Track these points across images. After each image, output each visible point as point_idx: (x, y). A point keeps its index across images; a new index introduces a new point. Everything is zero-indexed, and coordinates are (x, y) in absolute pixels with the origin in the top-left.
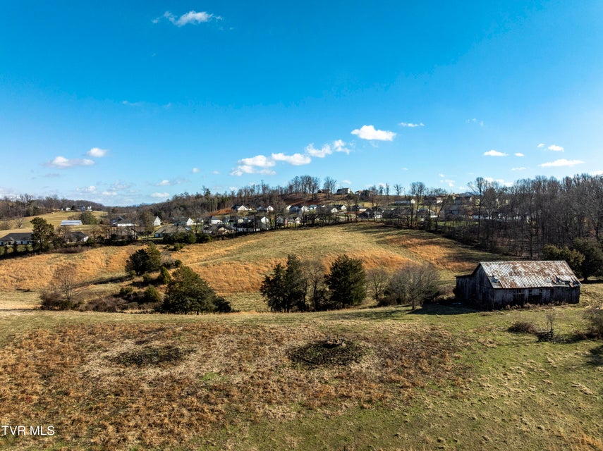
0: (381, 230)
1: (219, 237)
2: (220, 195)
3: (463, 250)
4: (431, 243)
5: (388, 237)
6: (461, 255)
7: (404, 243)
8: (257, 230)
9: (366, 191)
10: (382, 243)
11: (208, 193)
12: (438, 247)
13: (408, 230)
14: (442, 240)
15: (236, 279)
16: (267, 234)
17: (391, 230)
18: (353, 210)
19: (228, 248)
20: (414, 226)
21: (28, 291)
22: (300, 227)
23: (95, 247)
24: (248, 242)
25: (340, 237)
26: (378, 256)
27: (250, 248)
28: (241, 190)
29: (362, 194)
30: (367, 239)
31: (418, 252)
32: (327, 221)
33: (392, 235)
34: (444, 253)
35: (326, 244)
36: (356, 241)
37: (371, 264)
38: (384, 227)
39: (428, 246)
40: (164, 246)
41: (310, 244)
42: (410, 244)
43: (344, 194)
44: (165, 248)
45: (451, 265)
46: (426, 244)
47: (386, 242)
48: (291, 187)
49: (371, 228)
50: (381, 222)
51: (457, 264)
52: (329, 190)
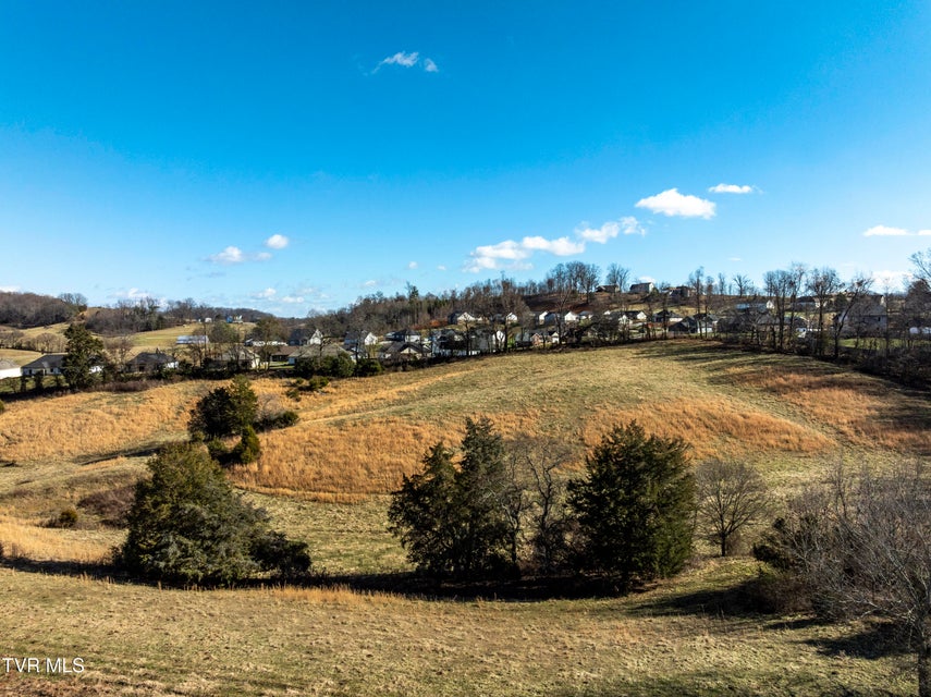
0: (717, 354)
1: (398, 365)
2: (432, 296)
3: (910, 402)
4: (831, 384)
5: (733, 370)
6: (908, 412)
7: (770, 383)
8: (474, 353)
9: (682, 287)
10: (719, 383)
11: (414, 293)
12: (850, 393)
13: (775, 355)
14: (856, 376)
15: (387, 458)
16: (488, 360)
17: (737, 356)
18: (658, 320)
19: (405, 388)
20: (785, 347)
21: (12, 464)
22: (554, 348)
23: (172, 381)
24: (449, 375)
25: (630, 368)
26: (714, 412)
27: (447, 388)
28: (469, 289)
29: (675, 292)
30: (688, 373)
31: (806, 403)
32: (607, 339)
33: (741, 365)
34: (869, 408)
35: (598, 384)
36: (663, 376)
37: (699, 431)
38: (723, 348)
39: (826, 390)
40: (293, 381)
41: (564, 382)
42: (785, 387)
43: (642, 293)
44: (293, 385)
45: (893, 438)
46: (821, 385)
47: (730, 380)
48: (550, 282)
49: (695, 350)
50: (716, 338)
51: (906, 435)
52: (615, 286)
